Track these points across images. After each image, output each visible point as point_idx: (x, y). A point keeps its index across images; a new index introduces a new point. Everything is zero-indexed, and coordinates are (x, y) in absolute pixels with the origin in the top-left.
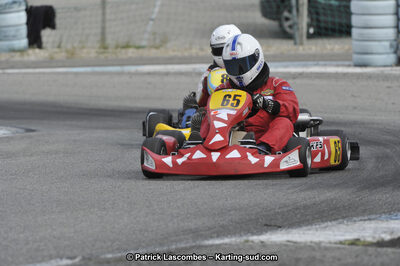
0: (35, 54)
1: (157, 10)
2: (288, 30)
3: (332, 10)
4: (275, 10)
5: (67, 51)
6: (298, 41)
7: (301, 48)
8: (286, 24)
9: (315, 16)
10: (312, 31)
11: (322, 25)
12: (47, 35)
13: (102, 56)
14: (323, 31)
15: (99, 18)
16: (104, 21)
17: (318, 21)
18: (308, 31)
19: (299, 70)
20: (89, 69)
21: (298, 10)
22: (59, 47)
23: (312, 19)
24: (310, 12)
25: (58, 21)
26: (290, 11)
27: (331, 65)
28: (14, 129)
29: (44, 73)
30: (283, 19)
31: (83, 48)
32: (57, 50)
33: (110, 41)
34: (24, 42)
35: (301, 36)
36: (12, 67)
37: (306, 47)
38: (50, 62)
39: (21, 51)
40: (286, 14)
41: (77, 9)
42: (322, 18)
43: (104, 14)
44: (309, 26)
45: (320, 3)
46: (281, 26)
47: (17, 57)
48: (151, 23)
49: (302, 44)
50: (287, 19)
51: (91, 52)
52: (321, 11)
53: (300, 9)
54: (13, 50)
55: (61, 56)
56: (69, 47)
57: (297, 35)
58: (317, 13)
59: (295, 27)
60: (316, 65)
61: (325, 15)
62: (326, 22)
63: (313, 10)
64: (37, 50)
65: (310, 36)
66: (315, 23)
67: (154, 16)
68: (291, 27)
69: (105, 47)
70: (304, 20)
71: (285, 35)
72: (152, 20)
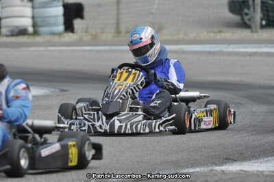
0: (69, 37)
1: (155, 7)
2: (248, 22)
4: (238, 8)
5: (92, 35)
6: (254, 30)
7: (255, 35)
8: (246, 18)
9: (265, 13)
10: (264, 23)
11: (271, 19)
12: (77, 23)
13: (117, 39)
14: (271, 23)
15: (115, 12)
16: (118, 14)
17: (268, 16)
18: (261, 24)
19: (255, 50)
20: (107, 48)
21: (254, 8)
22: (86, 31)
23: (264, 15)
24: (262, 10)
25: (86, 13)
26: (249, 9)
28: (53, 90)
29: (75, 51)
30: (244, 14)
31: (103, 33)
32: (85, 34)
33: (123, 28)
34: (61, 28)
35: (256, 26)
36: (53, 46)
37: (260, 34)
38: (80, 43)
39: (59, 34)
40: (246, 11)
41: (99, 5)
42: (271, 14)
43: (118, 9)
44: (262, 19)
45: (270, 4)
46: (243, 19)
47: (56, 39)
48: (151, 16)
49: (256, 32)
50: (247, 14)
51: (109, 36)
52: (270, 9)
53: (256, 8)
54: (53, 34)
55: (87, 38)
56: (93, 32)
57: (253, 25)
58: (268, 11)
59: (252, 20)
60: (267, 47)
61: (273, 12)
63: (264, 8)
64: (71, 34)
65: (262, 27)
66: (266, 17)
67: (153, 11)
68: (249, 20)
69: (118, 32)
70: (258, 15)
71: (245, 25)
72: (152, 14)
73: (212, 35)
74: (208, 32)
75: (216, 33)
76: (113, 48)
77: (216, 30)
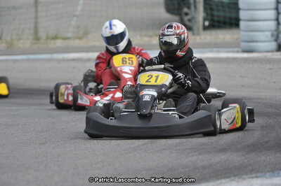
1: (79, 8)
2: (188, 23)
3: (223, 7)
4: (176, 6)
5: (7, 42)
6: (196, 32)
7: (198, 38)
8: (186, 18)
9: (209, 12)
10: (207, 23)
11: (216, 19)
13: (36, 46)
14: (216, 24)
15: (33, 15)
16: (36, 17)
17: (212, 15)
18: (204, 24)
20: (24, 57)
21: (195, 7)
22: (1, 39)
23: (207, 14)
24: (205, 9)
26: (189, 8)
27: (222, 52)
30: (183, 14)
31: (20, 39)
33: (42, 33)
35: (198, 28)
37: (203, 37)
40: (185, 10)
41: (15, 8)
42: (215, 13)
43: (36, 12)
44: (205, 19)
46: (182, 20)
48: (75, 18)
49: (199, 34)
50: (187, 14)
51: (26, 43)
52: (214, 7)
53: (198, 6)
55: (2, 46)
56: (9, 38)
57: (195, 27)
58: (211, 9)
59: (193, 21)
60: (212, 51)
61: (218, 10)
62: (219, 16)
63: (208, 7)
65: (205, 28)
66: (209, 17)
67: (77, 13)
68: (189, 20)
69: (37, 39)
70: (200, 15)
72: (75, 16)
73: (146, 39)
74: (141, 36)
75: (151, 36)
76: (32, 57)
77: (151, 33)
